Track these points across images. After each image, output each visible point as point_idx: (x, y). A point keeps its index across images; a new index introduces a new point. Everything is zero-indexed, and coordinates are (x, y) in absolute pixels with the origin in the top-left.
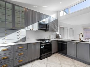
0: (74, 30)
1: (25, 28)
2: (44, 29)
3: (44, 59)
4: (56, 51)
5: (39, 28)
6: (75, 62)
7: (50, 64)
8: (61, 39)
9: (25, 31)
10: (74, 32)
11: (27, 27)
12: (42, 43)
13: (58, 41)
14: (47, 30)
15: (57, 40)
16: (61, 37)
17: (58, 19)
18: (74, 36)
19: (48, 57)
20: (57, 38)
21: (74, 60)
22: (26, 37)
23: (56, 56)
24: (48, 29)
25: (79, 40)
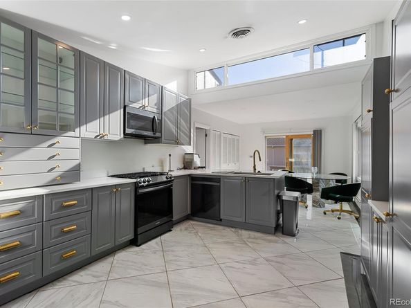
0: (238, 140)
1: (77, 130)
2: (146, 133)
3: (150, 243)
4: (185, 214)
5: (129, 131)
6: (241, 235)
7: (172, 251)
8: (199, 172)
9: (77, 143)
10: (238, 149)
11: (83, 128)
12: (142, 187)
13: (192, 178)
14: (156, 138)
15: (189, 175)
16: (199, 164)
17: (190, 100)
18: (238, 161)
19: (160, 235)
20: (185, 168)
21: (240, 231)
22: (79, 164)
23: (186, 229)
24: (158, 135)
25: (253, 172)
